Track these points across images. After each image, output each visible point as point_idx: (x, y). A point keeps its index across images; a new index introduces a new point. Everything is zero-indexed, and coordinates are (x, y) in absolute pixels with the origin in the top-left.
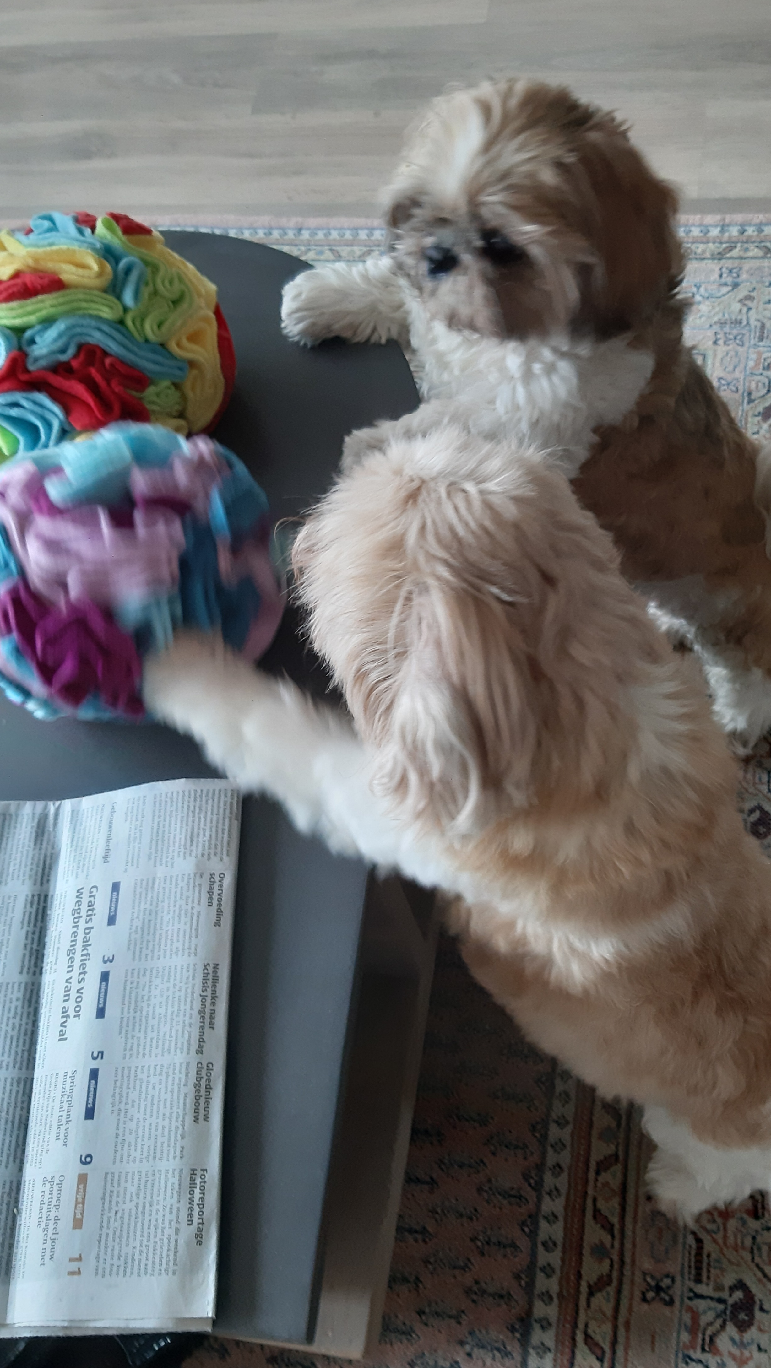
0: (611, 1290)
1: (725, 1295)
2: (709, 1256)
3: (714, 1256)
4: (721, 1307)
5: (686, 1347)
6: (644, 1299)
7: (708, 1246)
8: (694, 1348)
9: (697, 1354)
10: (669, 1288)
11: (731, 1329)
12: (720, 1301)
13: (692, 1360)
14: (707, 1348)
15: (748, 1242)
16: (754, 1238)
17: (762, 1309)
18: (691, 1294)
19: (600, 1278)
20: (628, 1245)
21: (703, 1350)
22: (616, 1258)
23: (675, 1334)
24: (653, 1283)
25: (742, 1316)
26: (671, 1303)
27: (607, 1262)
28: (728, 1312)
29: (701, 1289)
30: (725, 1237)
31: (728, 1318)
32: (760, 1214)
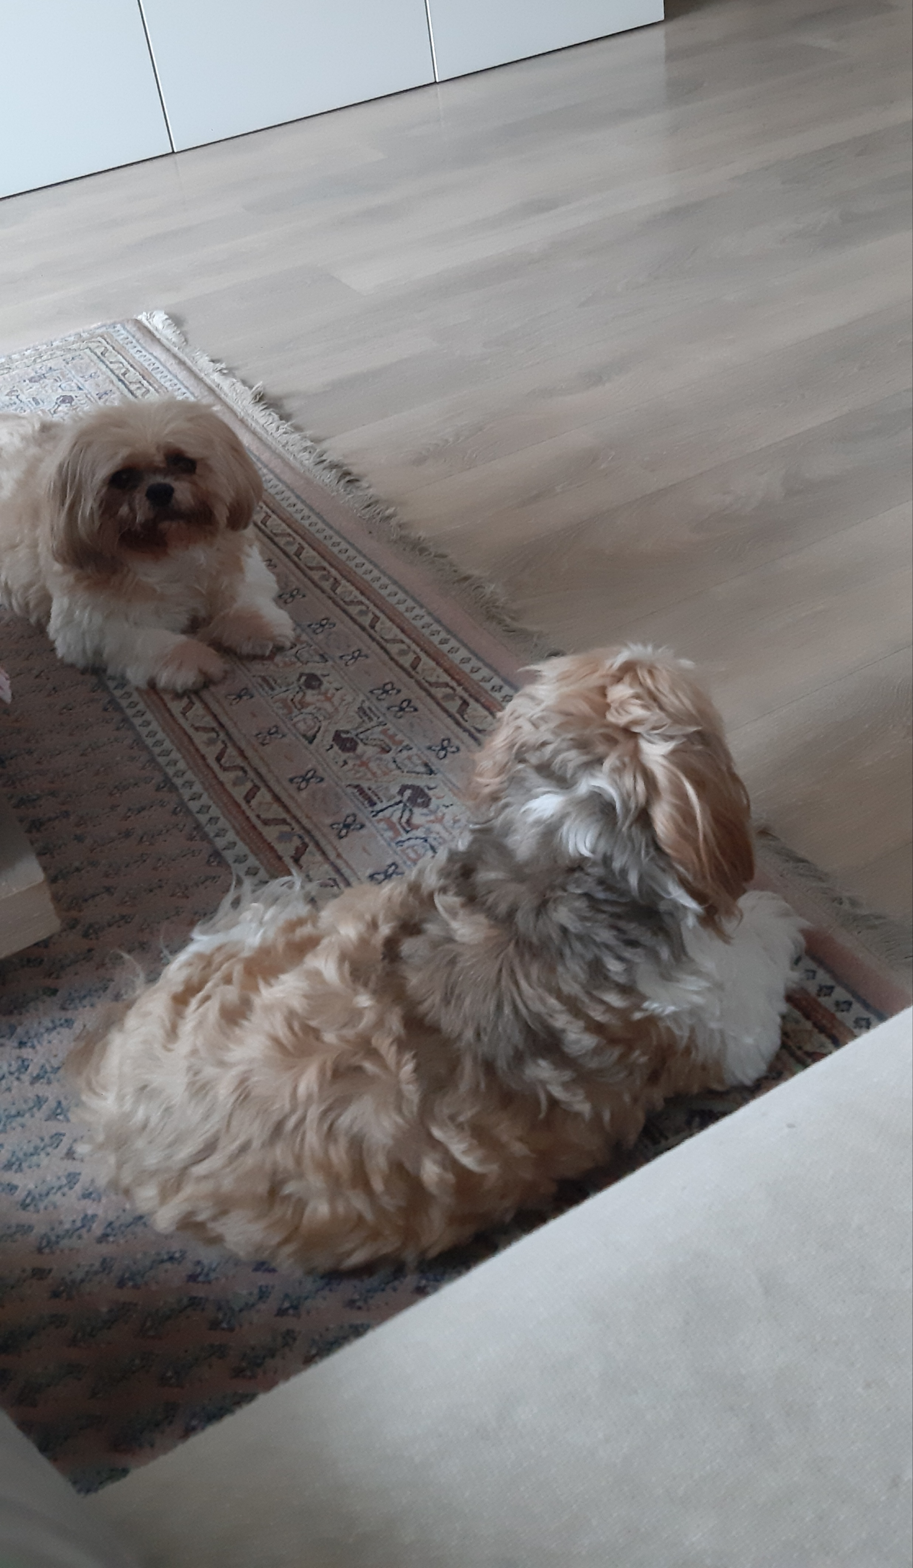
0: (311, 847)
1: (398, 799)
2: (370, 789)
3: (374, 787)
4: (401, 805)
5: (392, 839)
6: (341, 838)
7: (365, 785)
8: (401, 835)
9: (405, 836)
10: (354, 821)
11: (417, 811)
12: (397, 804)
13: (404, 841)
14: (409, 829)
15: (393, 766)
16: (395, 762)
17: (430, 789)
18: (374, 813)
19: (297, 849)
20: (305, 821)
21: (407, 832)
22: (301, 832)
23: (379, 838)
24: (341, 825)
25: (420, 801)
26: (362, 826)
27: (295, 838)
28: (408, 804)
29: (379, 807)
30: (374, 774)
31: (411, 807)
32: (387, 749)
